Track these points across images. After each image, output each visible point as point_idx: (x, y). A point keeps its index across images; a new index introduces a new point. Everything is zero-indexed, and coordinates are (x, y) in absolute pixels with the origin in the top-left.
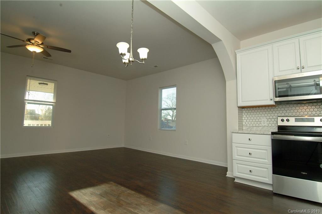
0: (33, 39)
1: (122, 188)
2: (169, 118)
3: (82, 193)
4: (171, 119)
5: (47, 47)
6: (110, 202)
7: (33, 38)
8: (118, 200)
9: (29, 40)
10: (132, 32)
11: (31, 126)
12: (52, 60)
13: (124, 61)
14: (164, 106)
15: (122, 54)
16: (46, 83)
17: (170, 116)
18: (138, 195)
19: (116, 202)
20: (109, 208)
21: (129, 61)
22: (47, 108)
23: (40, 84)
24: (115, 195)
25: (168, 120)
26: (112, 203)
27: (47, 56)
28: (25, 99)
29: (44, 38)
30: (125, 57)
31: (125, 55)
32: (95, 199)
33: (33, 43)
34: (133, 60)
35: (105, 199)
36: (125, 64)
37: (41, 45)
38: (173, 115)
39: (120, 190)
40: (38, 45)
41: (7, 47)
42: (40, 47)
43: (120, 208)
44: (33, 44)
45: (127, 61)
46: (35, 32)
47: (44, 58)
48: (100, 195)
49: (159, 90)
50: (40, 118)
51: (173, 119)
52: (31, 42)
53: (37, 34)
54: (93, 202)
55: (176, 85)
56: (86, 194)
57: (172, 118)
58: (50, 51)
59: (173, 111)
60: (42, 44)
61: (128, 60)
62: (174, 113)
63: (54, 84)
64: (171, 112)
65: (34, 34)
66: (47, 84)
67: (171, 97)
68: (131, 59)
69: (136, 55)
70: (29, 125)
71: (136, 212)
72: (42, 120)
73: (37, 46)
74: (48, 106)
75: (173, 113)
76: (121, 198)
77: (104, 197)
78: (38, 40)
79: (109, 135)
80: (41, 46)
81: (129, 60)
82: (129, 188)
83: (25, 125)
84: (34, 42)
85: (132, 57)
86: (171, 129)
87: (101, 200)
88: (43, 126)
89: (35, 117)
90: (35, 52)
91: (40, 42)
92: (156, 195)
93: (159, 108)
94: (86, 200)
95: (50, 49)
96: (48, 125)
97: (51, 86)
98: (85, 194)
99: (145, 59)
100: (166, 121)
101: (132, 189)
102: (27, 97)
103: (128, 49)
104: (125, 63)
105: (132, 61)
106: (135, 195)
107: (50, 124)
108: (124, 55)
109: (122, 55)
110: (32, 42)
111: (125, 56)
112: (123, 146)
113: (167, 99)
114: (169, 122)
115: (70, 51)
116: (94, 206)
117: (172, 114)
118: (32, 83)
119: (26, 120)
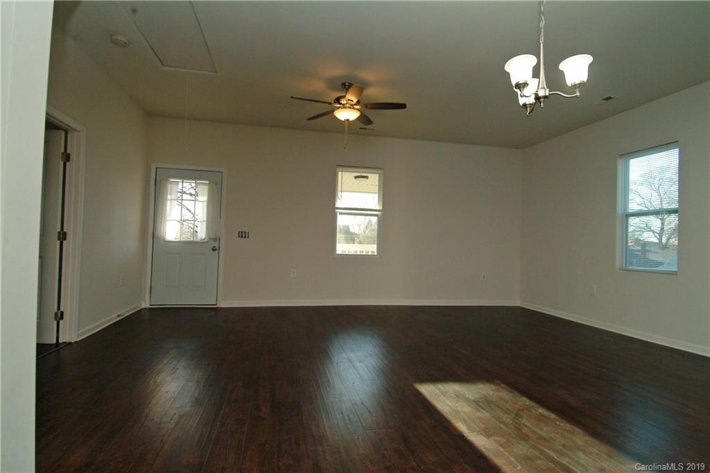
0: (344, 97)
1: (524, 398)
2: (650, 238)
3: (438, 389)
4: (657, 241)
5: (366, 106)
6: (497, 423)
7: (344, 94)
8: (516, 423)
9: (338, 100)
10: (542, 24)
11: (347, 253)
12: (372, 129)
13: (522, 101)
14: (633, 206)
15: (518, 86)
16: (365, 175)
17: (654, 232)
18: (564, 424)
19: (513, 427)
20: (497, 436)
21: (537, 98)
22: (367, 221)
23: (356, 177)
24: (508, 409)
25: (645, 245)
26: (502, 426)
27: (366, 125)
28: (337, 206)
29: (360, 90)
30: (527, 91)
31: (525, 84)
32: (465, 409)
33: (343, 105)
34: (547, 94)
35: (486, 415)
36: (526, 108)
37: (356, 104)
38: (662, 229)
39: (520, 403)
40: (352, 107)
41: (309, 119)
42: (354, 108)
43: (522, 442)
44: (344, 107)
45: (531, 100)
46: (345, 83)
47: (361, 128)
48: (474, 401)
49: (620, 163)
50: (357, 239)
51: (664, 240)
52: (341, 104)
53: (350, 86)
54: (462, 414)
55: (677, 141)
56: (446, 392)
57: (660, 239)
58: (371, 114)
59: (662, 219)
60: (358, 102)
61: (533, 96)
62: (666, 223)
63: (378, 175)
64: (655, 222)
65: (345, 86)
66: (367, 177)
67: (654, 179)
68: (541, 93)
69: (554, 78)
70: (343, 251)
71: (564, 462)
72: (360, 243)
73: (350, 108)
74: (368, 217)
75: (663, 224)
76: (524, 421)
77: (483, 409)
78: (351, 97)
79: (484, 277)
80: (356, 107)
81: (536, 95)
82: (540, 402)
83: (337, 253)
84: (345, 102)
85: (544, 88)
86: (657, 269)
87: (479, 414)
88: (364, 253)
89: (351, 238)
90: (348, 120)
91: (355, 101)
92: (617, 437)
93: (620, 209)
94: (449, 405)
95: (371, 110)
96: (373, 252)
97: (374, 179)
98: (445, 394)
99: (580, 84)
100: (639, 248)
101: (549, 408)
102: (339, 204)
103: (534, 68)
104: (525, 105)
105: (545, 97)
106: (558, 423)
107: (375, 250)
108: (524, 87)
109: (519, 88)
110: (343, 102)
111: (525, 89)
112: (517, 303)
113: (642, 184)
114: (648, 251)
115: (403, 106)
116: (464, 421)
117: (660, 226)
118: (345, 178)
119: (339, 243)
